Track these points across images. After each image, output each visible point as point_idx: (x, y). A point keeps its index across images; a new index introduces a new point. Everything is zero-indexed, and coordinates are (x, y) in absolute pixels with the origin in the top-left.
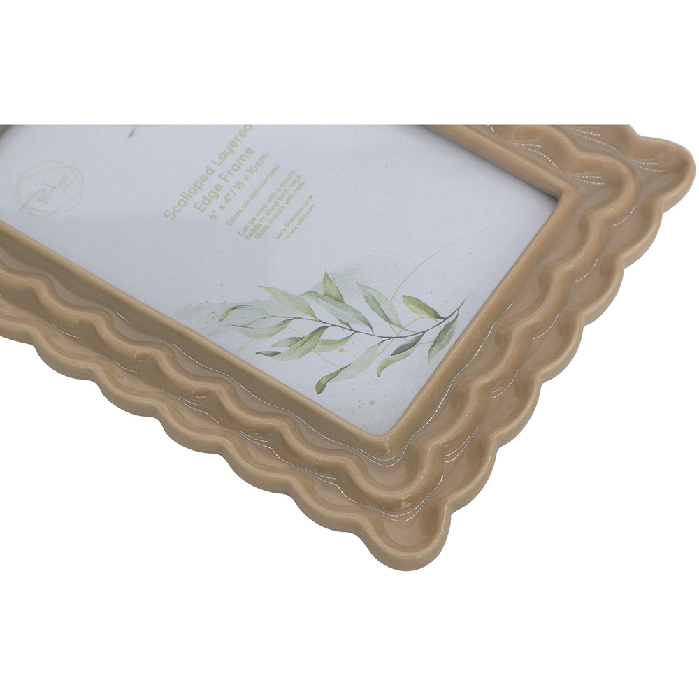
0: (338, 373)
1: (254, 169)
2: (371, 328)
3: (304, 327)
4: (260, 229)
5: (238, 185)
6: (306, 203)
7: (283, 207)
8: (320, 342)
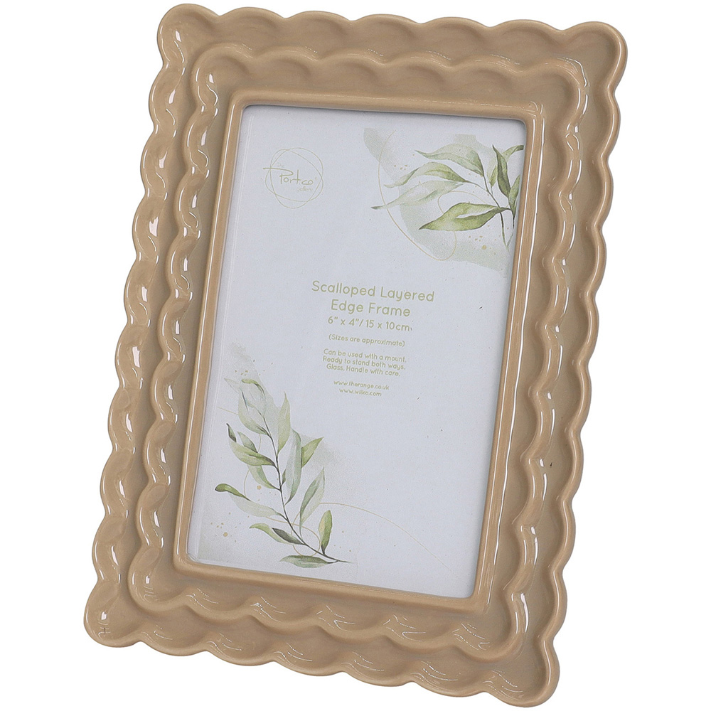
0: (239, 495)
1: (392, 327)
2: (289, 500)
3: (266, 447)
4: (337, 364)
5: (370, 323)
6: (380, 387)
7: (366, 371)
8: (259, 467)
